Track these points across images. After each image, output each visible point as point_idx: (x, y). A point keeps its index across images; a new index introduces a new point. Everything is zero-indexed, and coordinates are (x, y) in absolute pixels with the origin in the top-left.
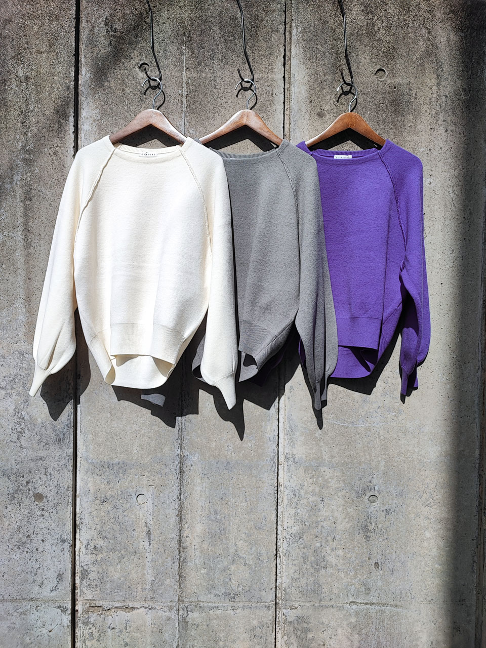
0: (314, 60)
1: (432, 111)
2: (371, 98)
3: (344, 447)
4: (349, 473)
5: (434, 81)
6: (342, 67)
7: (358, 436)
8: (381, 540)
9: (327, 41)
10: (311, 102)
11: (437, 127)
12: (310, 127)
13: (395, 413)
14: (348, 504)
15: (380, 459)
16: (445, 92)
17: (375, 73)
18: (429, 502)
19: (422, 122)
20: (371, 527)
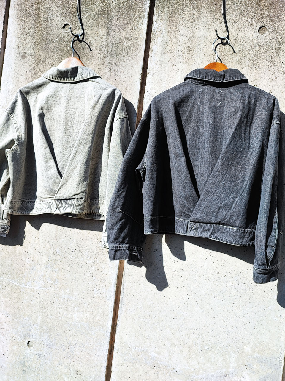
0: (23, 19)
1: (101, 54)
2: (58, 45)
3: (15, 301)
4: (16, 321)
5: (105, 32)
6: (41, 23)
7: (25, 295)
8: (33, 375)
9: (33, 4)
10: (18, 48)
11: (104, 68)
12: (16, 65)
13: (53, 282)
14: (14, 344)
15: (38, 315)
16: (112, 41)
17: (63, 26)
18: (69, 356)
19: (93, 63)
20: (28, 364)
